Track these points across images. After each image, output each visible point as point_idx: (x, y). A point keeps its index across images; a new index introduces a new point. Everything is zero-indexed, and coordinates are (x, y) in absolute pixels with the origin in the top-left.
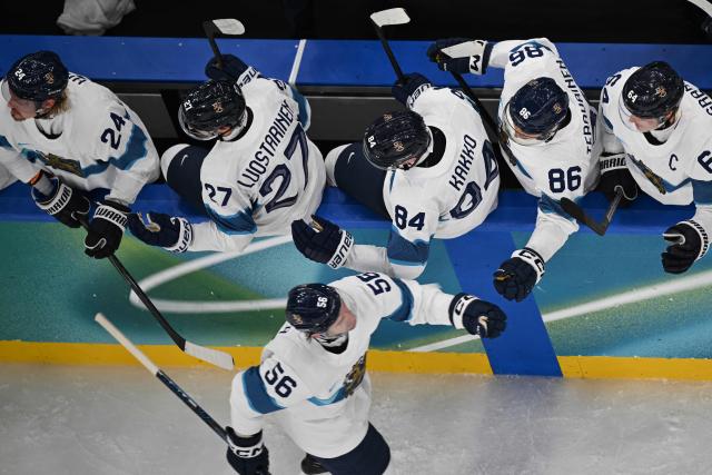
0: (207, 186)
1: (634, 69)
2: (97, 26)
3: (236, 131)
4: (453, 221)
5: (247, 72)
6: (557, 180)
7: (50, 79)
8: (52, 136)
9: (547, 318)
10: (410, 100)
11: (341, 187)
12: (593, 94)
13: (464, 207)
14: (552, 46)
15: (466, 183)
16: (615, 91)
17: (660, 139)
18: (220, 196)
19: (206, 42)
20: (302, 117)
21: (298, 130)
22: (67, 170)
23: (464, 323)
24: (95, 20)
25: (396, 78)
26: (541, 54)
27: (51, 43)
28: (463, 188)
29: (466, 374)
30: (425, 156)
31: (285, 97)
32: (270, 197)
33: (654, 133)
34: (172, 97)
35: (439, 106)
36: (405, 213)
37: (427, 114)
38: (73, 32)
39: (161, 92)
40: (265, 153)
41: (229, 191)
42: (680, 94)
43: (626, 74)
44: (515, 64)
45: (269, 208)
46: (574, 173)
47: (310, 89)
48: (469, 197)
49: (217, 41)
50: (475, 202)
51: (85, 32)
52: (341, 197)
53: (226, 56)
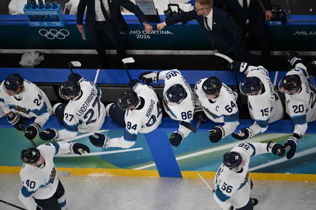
0: (66, 114)
1: (206, 79)
2: (32, 65)
3: (77, 97)
4: (147, 128)
5: (81, 79)
6: (184, 116)
7: (18, 82)
8: (19, 100)
9: (177, 159)
10: (134, 88)
11: (111, 116)
12: (193, 87)
13: (150, 123)
14: (179, 71)
15: (151, 115)
16: (200, 86)
17: (214, 101)
18: (70, 117)
19: (69, 70)
20: (98, 94)
21: (97, 98)
22: (22, 111)
23: (272, 151)
24: (32, 63)
25: (129, 80)
26: (176, 75)
27: (17, 70)
28: (150, 117)
29: (151, 177)
30: (138, 106)
31: (93, 87)
32: (87, 119)
33: (212, 100)
34: (56, 87)
35: (143, 91)
36: (131, 124)
37: (139, 93)
38: (24, 67)
39: (53, 86)
40: (86, 105)
41: (73, 116)
42: (221, 87)
43: (203, 80)
44: (168, 79)
45: (87, 123)
46: (189, 113)
47: (101, 85)
48: (152, 120)
49: (73, 70)
50: (154, 121)
51: (28, 67)
52: (111, 120)
53: (75, 74)
